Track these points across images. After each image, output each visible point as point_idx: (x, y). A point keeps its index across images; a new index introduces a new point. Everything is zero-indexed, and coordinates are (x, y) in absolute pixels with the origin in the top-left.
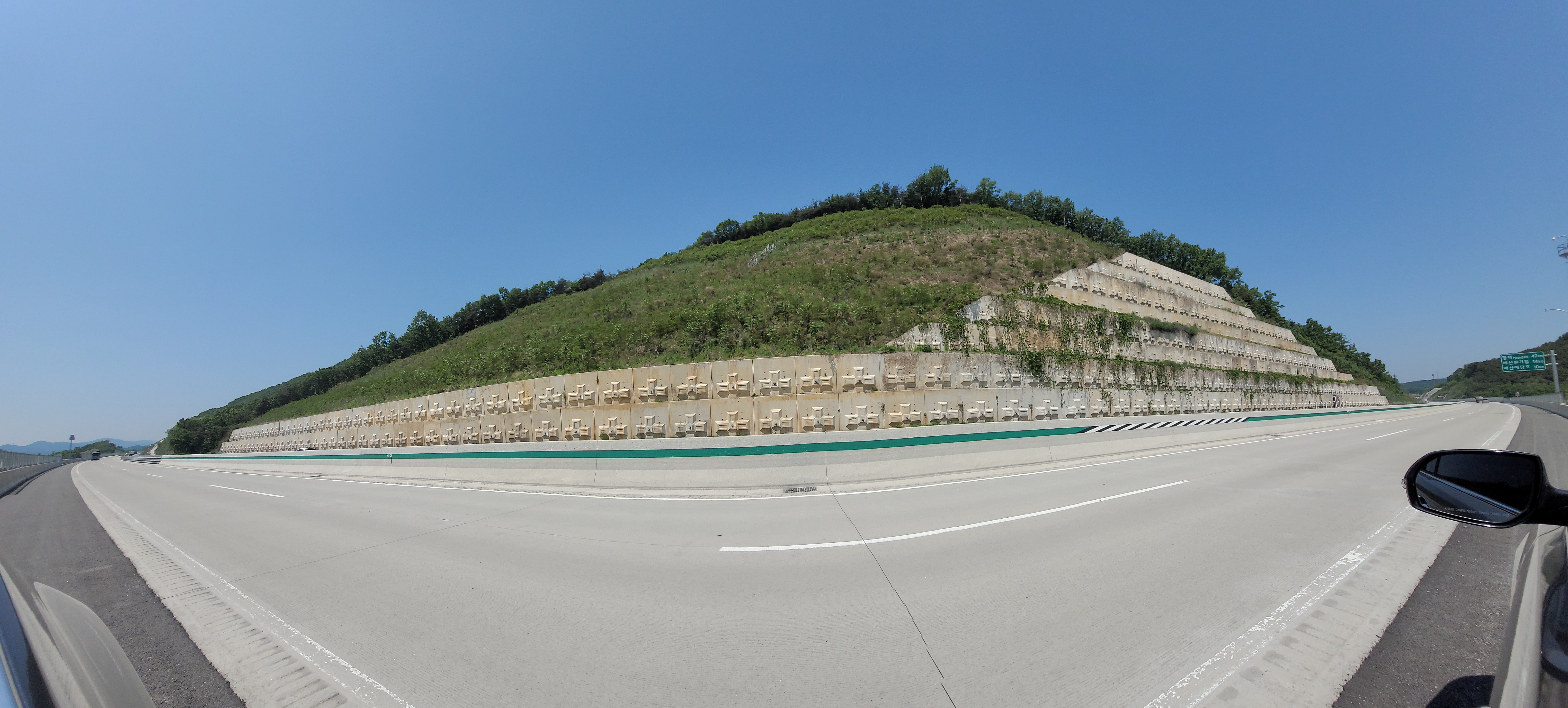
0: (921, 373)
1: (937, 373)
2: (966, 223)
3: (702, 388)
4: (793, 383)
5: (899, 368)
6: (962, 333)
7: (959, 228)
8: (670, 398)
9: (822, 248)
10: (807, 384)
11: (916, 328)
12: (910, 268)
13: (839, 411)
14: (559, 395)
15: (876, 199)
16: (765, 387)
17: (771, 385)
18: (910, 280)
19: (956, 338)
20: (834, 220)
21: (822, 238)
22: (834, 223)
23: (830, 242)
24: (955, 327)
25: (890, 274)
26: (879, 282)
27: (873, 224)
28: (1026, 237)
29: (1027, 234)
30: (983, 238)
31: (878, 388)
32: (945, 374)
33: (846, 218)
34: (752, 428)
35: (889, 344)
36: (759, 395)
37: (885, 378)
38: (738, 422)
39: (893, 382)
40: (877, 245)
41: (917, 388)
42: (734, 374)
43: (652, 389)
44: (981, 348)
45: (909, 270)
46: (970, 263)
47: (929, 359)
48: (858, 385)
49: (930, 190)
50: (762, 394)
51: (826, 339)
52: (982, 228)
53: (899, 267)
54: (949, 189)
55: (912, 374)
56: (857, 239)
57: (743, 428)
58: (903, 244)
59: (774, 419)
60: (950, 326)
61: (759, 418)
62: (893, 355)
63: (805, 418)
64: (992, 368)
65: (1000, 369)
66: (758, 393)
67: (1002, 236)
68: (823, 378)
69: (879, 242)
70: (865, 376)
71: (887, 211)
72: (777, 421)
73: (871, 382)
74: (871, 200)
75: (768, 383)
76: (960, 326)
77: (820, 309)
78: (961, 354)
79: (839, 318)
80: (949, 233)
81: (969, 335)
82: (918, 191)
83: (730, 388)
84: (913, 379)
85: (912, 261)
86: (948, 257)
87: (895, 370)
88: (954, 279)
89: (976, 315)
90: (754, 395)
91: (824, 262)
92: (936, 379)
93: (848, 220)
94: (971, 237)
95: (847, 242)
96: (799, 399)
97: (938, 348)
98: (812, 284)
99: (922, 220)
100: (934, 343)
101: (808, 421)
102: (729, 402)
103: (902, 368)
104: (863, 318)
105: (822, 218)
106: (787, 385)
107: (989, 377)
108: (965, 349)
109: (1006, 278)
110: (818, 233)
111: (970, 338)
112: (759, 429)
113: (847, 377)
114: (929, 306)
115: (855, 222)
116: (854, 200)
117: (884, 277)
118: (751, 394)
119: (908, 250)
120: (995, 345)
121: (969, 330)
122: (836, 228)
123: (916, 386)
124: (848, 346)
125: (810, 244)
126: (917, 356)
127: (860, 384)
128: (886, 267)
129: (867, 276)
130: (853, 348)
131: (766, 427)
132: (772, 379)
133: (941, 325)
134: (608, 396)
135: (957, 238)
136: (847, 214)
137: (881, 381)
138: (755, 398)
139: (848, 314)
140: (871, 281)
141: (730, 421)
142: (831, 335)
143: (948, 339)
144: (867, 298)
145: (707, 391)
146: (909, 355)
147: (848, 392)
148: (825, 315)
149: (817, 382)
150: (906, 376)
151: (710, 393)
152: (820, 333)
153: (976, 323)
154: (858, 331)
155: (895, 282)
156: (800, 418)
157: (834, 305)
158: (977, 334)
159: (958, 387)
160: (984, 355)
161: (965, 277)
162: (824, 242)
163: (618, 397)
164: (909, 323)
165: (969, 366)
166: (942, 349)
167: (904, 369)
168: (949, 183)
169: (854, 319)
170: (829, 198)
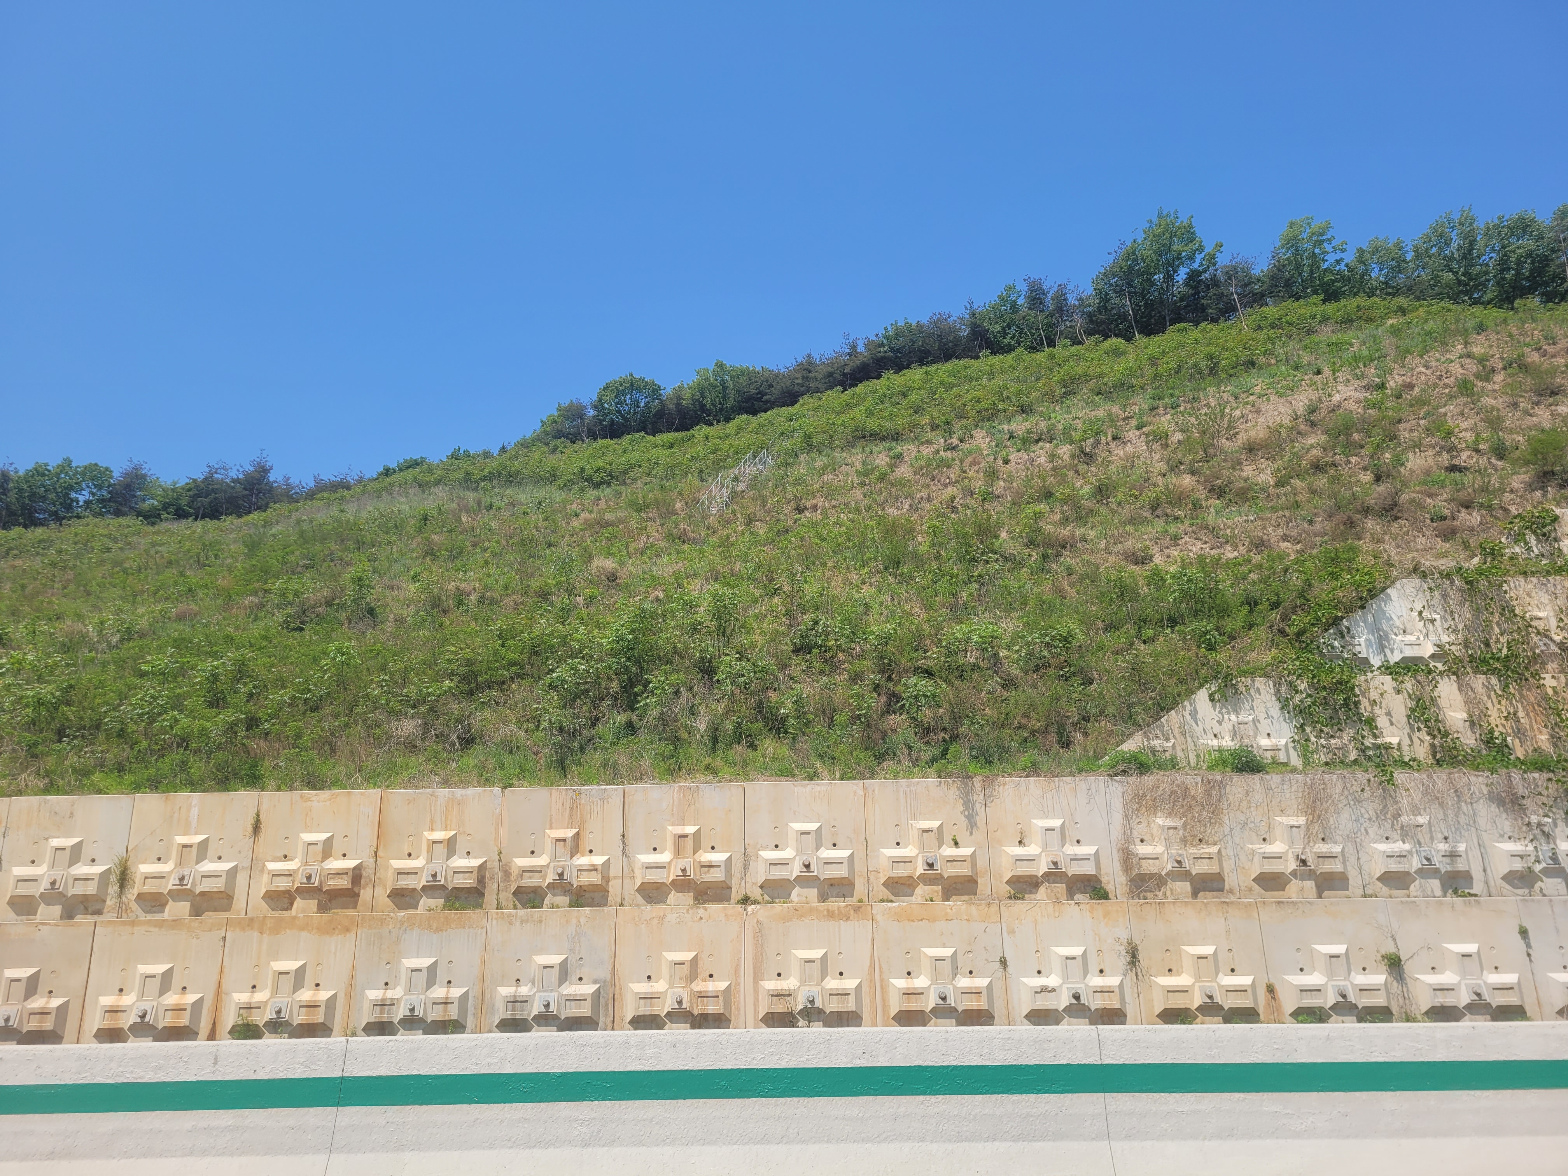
0: (1237, 840)
1: (1292, 843)
2: (1273, 361)
3: (594, 869)
4: (859, 866)
5: (1169, 822)
6: (1351, 705)
7: (1258, 383)
8: (490, 898)
9: (893, 467)
10: (902, 871)
11: (1202, 696)
12: (1147, 514)
13: (1004, 962)
14: (98, 869)
15: (1009, 326)
16: (777, 873)
17: (796, 870)
18: (1155, 549)
19: (1335, 723)
20: (910, 388)
21: (883, 439)
22: (914, 397)
23: (908, 449)
24: (1325, 688)
25: (1092, 534)
26: (1067, 559)
27: (1018, 393)
28: (1472, 367)
29: (1469, 356)
30: (1337, 398)
31: (1109, 888)
32: (1323, 848)
33: (941, 383)
34: (738, 1010)
35: (1131, 745)
36: (760, 898)
37: (1128, 859)
38: (699, 986)
39: (1154, 870)
40: (1041, 453)
41: (1231, 891)
42: (690, 830)
43: (437, 866)
44: (1422, 752)
45: (1144, 521)
46: (1321, 481)
47: (1258, 796)
48: (1052, 878)
49: (1153, 284)
50: (766, 897)
51: (944, 729)
52: (1327, 372)
53: (1113, 511)
54: (1199, 273)
55: (1207, 843)
56: (981, 439)
57: (712, 1008)
58: (1113, 445)
59: (804, 981)
60: (1311, 685)
61: (757, 977)
62: (1149, 780)
63: (901, 983)
64: (1482, 822)
65: (1506, 823)
66: (755, 893)
67: (1394, 382)
68: (949, 851)
69: (1040, 444)
70: (1072, 850)
71: (1052, 357)
72: (815, 991)
73: (1088, 869)
74: (997, 328)
75: (784, 863)
76: (1340, 682)
77: (918, 643)
78: (1361, 776)
79: (975, 667)
80: (1232, 399)
81: (1377, 710)
82: (1120, 293)
83: (674, 873)
84: (1215, 861)
85: (1150, 494)
86: (1248, 471)
87: (1155, 831)
88: (1285, 538)
89: (1382, 642)
90: (746, 900)
91: (907, 507)
92: (1292, 865)
93: (949, 387)
94: (1301, 401)
95: (953, 448)
96: (879, 917)
97: (1282, 757)
98: (886, 568)
99: (1149, 372)
100: (1264, 742)
101: (908, 994)
102: (672, 917)
103: (1179, 823)
104: (1040, 667)
105: (880, 385)
106: (841, 872)
107: (1475, 855)
108: (1369, 758)
109: (1446, 512)
110: (873, 424)
111: (1382, 722)
112: (756, 1012)
113: (1019, 851)
114: (1230, 625)
115: (969, 393)
116: (952, 330)
117: (1079, 545)
118: (736, 895)
119: (1130, 462)
120: (1469, 740)
121: (1374, 695)
122: (918, 410)
123: (1227, 887)
124: (1008, 750)
125: (856, 458)
126: (1221, 785)
127: (1054, 875)
128: (1081, 516)
129: (1031, 543)
130: (1024, 759)
131: (780, 1007)
132: (800, 851)
133: (1277, 684)
134: (282, 884)
135: (1258, 412)
136: (943, 371)
137: (1117, 866)
138: (750, 908)
139: (996, 655)
140: (1045, 557)
141: (672, 984)
142: (956, 719)
143: (1308, 729)
144: (1045, 608)
145: (607, 879)
146: (1194, 783)
147: (1023, 898)
148: (933, 657)
149: (931, 865)
150: (1193, 850)
151: (614, 888)
152: (927, 714)
153: (1388, 669)
154: (1032, 706)
155: (1112, 559)
156: (882, 980)
157: (959, 630)
158: (1399, 705)
159: (1369, 891)
160: (1441, 777)
161: (1318, 527)
162: (890, 449)
163: (319, 889)
164: (1181, 681)
165: (1397, 816)
166: (1296, 761)
167: (1185, 826)
168: (1198, 257)
169: (1015, 671)
170: (886, 329)
